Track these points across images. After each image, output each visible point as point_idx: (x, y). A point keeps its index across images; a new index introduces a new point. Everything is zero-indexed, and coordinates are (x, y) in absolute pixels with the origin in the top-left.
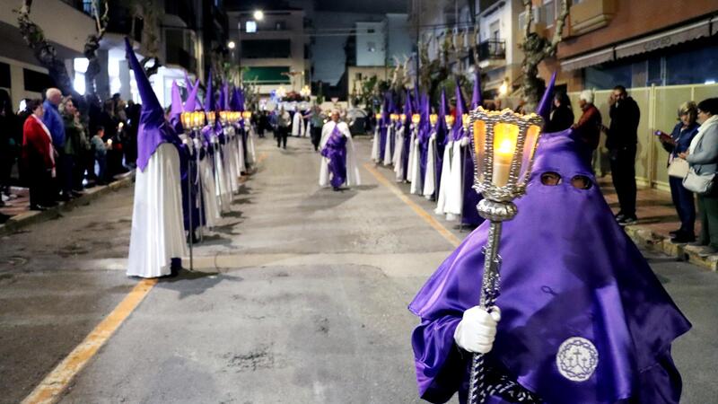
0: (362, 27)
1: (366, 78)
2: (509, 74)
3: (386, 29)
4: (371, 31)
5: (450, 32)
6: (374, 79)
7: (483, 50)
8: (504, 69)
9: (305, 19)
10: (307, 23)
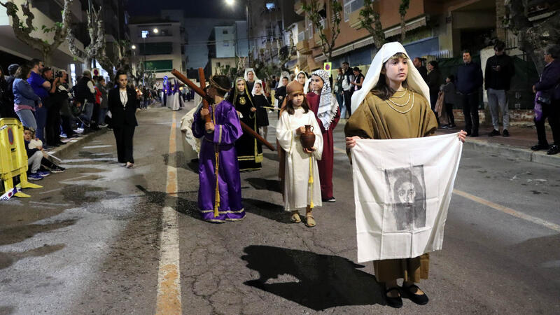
0: (219, 29)
1: (223, 67)
2: (298, 63)
3: (236, 31)
4: (225, 32)
5: (269, 40)
6: (228, 67)
7: (285, 51)
8: (296, 60)
9: (181, 28)
10: (182, 31)
